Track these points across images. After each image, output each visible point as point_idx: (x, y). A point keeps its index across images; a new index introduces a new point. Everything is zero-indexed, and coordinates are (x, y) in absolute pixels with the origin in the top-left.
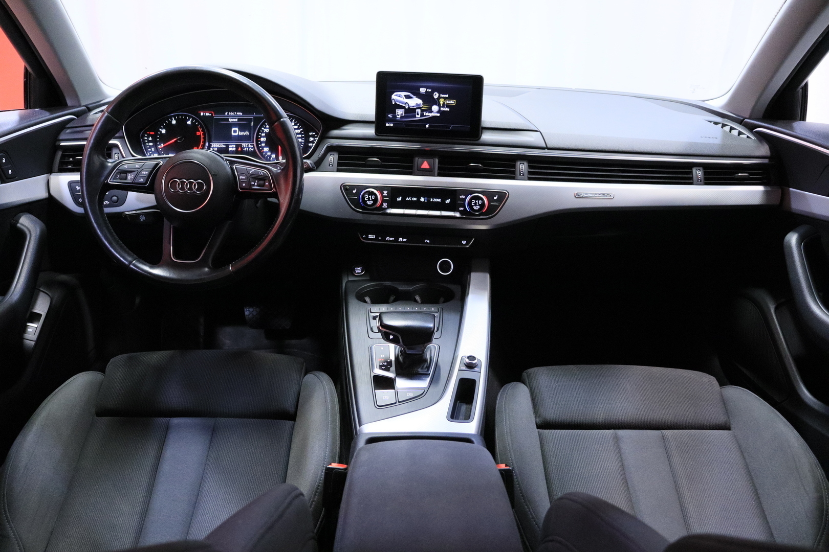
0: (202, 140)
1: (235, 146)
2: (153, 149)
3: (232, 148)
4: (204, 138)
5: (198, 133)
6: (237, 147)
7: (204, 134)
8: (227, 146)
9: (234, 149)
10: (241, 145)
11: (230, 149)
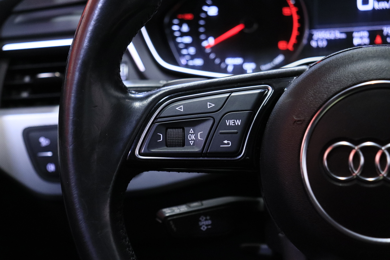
0: (296, 25)
1: (366, 34)
2: (192, 51)
3: (361, 38)
4: (301, 21)
5: (286, 11)
6: (372, 36)
7: (300, 13)
8: (350, 36)
9: (366, 41)
10: (382, 31)
11: (356, 42)
